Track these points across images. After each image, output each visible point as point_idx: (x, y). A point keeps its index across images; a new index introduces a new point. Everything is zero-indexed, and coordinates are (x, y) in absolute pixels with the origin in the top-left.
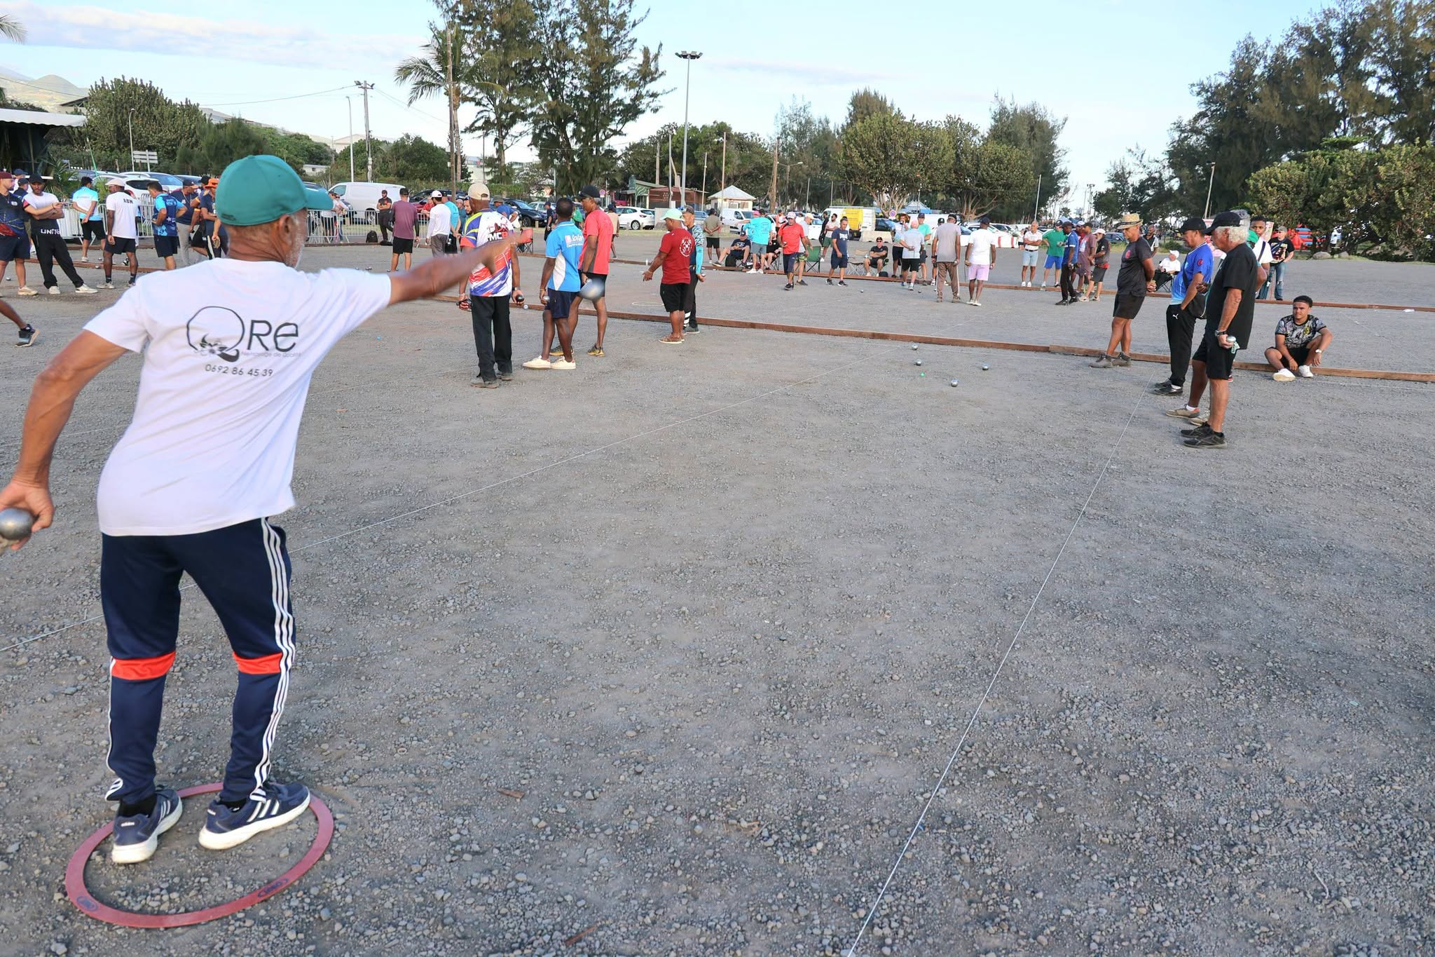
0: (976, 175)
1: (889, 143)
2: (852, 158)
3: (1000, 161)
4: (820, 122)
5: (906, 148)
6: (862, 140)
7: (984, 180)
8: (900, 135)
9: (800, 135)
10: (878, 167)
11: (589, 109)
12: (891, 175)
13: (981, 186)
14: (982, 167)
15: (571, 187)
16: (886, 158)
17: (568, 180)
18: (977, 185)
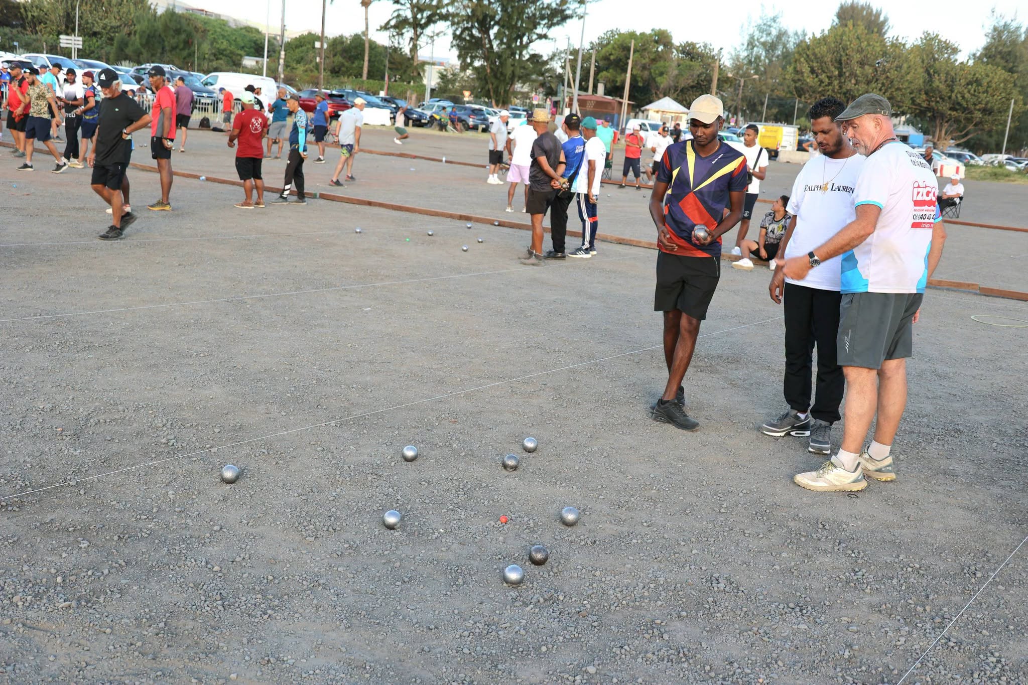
0: (950, 98)
1: (844, 58)
2: (802, 73)
3: (978, 82)
4: (796, 34)
5: (862, 64)
6: (814, 54)
7: (959, 104)
8: (858, 51)
9: (770, 47)
10: (829, 84)
11: (513, 12)
12: (845, 94)
13: (956, 110)
14: (957, 89)
15: (489, 91)
16: (841, 75)
17: (487, 83)
18: (951, 109)
